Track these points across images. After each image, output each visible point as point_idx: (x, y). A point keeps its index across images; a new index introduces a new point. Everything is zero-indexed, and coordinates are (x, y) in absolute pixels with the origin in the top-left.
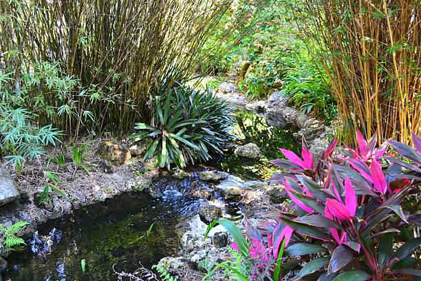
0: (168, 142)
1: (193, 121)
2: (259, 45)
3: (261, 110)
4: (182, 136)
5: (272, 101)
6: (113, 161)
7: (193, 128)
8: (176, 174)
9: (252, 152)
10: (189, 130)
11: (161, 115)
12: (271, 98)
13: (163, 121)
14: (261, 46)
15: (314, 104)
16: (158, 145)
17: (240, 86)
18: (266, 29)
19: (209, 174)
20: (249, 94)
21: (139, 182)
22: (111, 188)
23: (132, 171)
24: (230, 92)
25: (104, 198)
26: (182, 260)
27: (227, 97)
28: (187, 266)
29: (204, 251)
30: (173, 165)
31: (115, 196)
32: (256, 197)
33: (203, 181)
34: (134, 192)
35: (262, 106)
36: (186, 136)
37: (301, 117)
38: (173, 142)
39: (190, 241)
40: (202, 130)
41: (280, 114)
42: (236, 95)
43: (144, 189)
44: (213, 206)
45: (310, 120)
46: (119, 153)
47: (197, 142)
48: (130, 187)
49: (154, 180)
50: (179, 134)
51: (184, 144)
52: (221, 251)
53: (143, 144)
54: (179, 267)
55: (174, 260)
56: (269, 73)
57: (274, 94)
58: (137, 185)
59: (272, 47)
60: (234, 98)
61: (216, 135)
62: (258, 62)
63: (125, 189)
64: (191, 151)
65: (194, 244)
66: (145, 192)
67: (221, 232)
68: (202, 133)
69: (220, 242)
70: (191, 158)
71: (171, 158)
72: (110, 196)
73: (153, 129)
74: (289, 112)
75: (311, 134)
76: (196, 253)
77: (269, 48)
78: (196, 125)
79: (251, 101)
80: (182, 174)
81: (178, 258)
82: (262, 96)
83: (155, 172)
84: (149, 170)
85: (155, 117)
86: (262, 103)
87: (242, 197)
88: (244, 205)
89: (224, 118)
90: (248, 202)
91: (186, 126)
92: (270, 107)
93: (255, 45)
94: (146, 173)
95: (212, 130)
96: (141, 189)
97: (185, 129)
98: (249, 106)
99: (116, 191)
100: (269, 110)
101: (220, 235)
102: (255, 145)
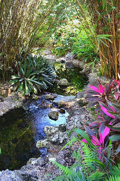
0: (28, 83)
1: (38, 72)
2: (59, 32)
3: (63, 62)
4: (33, 79)
5: (67, 57)
6: (3, 95)
7: (38, 75)
8: (34, 97)
9: (65, 83)
10: (37, 76)
11: (23, 71)
12: (67, 56)
13: (24, 73)
14: (60, 32)
15: (87, 58)
16: (23, 85)
17: (52, 51)
18: (62, 24)
19: (49, 95)
20: (56, 55)
21: (17, 104)
22: (4, 108)
23: (13, 99)
24: (48, 54)
25: (2, 114)
26: (47, 141)
27: (47, 57)
28: (50, 143)
29: (57, 135)
30: (31, 93)
31: (7, 112)
32: (72, 104)
33: (46, 99)
34: (16, 109)
35: (63, 60)
36: (35, 79)
37: (81, 64)
38: (30, 82)
39: (48, 131)
40: (42, 75)
41: (72, 63)
42: (51, 56)
43: (20, 107)
44: (55, 112)
45: (86, 65)
46: (5, 91)
47: (41, 81)
48: (13, 107)
49: (24, 102)
50: (32, 78)
51: (35, 83)
52: (64, 134)
53: (16, 85)
54: (47, 144)
55: (43, 141)
56: (65, 45)
57: (68, 54)
58: (16, 105)
59: (65, 32)
60: (50, 57)
61: (49, 77)
62: (59, 40)
63: (11, 108)
64: (38, 86)
65: (51, 132)
66: (21, 108)
67: (62, 125)
68: (42, 77)
69: (63, 129)
70: (39, 89)
71: (30, 90)
72: (5, 112)
73: (20, 78)
74: (75, 62)
75: (87, 71)
76: (53, 137)
77: (64, 33)
78: (39, 73)
79: (58, 58)
80: (36, 97)
81: (45, 140)
82: (63, 56)
83: (23, 98)
84: (21, 97)
85: (20, 71)
86: (63, 59)
87: (66, 105)
88: (67, 108)
89: (50, 68)
90: (69, 107)
91: (35, 75)
92: (67, 60)
93: (58, 32)
94: (20, 99)
95: (46, 75)
96: (19, 107)
97: (35, 76)
98: (57, 60)
99: (7, 110)
100: (66, 61)
101: (62, 126)
102: (66, 80)
